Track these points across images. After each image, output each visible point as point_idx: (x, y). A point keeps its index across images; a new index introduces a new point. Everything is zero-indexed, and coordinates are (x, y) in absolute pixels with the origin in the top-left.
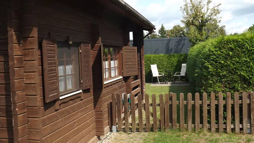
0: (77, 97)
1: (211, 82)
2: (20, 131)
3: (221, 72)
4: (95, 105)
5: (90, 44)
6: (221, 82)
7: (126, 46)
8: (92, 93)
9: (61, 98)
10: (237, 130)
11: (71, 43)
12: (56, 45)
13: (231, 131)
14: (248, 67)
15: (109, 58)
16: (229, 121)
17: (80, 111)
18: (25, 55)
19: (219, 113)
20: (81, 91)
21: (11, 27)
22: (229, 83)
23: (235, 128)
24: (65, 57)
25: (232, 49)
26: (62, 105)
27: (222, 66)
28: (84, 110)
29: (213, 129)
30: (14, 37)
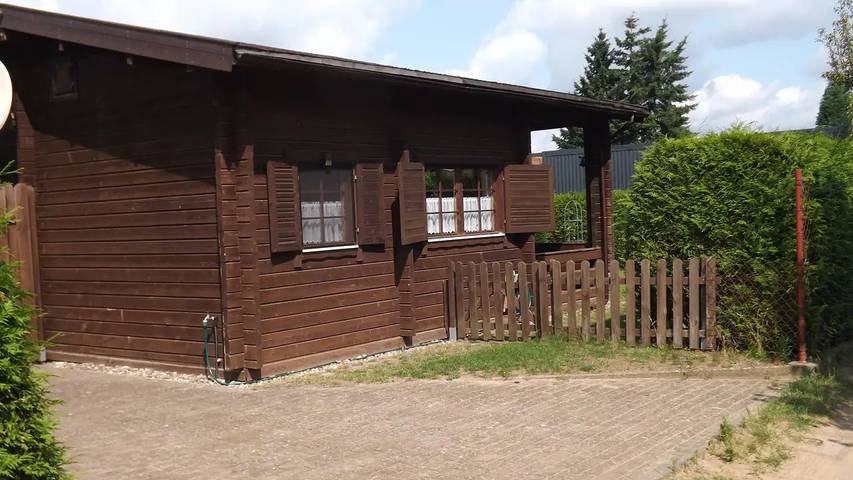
0: (348, 255)
1: (636, 239)
2: (228, 283)
3: (652, 216)
4: (398, 278)
5: (382, 165)
6: (654, 238)
7: (521, 163)
8: (392, 254)
9: (304, 251)
10: (677, 341)
11: (328, 163)
12: (295, 169)
13: (664, 342)
14: (704, 204)
15: (457, 192)
16: (662, 321)
17: (357, 283)
18: (238, 184)
19: (642, 303)
20: (357, 246)
21: (218, 148)
22: (668, 242)
23: (672, 338)
24: (321, 186)
25: (674, 168)
26: (308, 263)
27: (655, 203)
28: (366, 280)
29: (630, 338)
30: (222, 160)
